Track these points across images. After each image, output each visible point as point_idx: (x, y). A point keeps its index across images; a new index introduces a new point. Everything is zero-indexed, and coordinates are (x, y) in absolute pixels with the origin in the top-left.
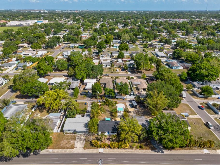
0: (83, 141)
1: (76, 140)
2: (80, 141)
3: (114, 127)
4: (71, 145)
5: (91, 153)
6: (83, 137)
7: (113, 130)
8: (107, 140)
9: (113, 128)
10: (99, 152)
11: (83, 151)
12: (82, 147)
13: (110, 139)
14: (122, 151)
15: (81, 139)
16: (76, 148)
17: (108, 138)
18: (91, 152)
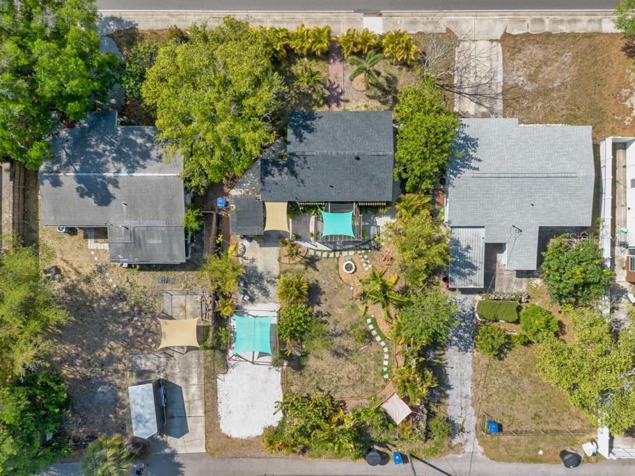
0: (465, 84)
1: (500, 90)
2: (478, 80)
3: (305, 134)
4: (520, 56)
5: (420, 12)
6: (469, 107)
7: (314, 119)
8: (342, 93)
9: (311, 130)
10: (380, 15)
11: (457, 22)
12: (466, 44)
13: (327, 93)
14: (274, 21)
15: (476, 96)
16: (492, 41)
17: (338, 105)
18: (418, 18)
